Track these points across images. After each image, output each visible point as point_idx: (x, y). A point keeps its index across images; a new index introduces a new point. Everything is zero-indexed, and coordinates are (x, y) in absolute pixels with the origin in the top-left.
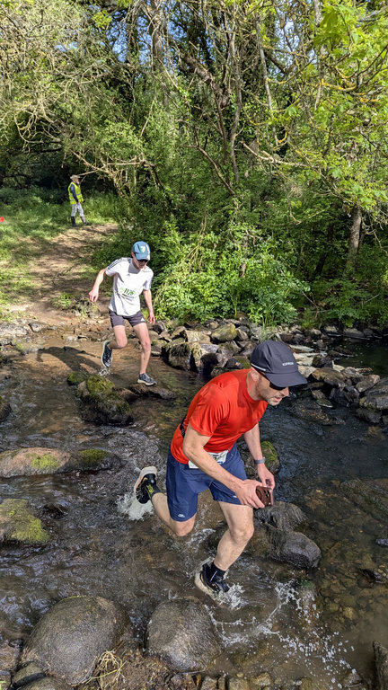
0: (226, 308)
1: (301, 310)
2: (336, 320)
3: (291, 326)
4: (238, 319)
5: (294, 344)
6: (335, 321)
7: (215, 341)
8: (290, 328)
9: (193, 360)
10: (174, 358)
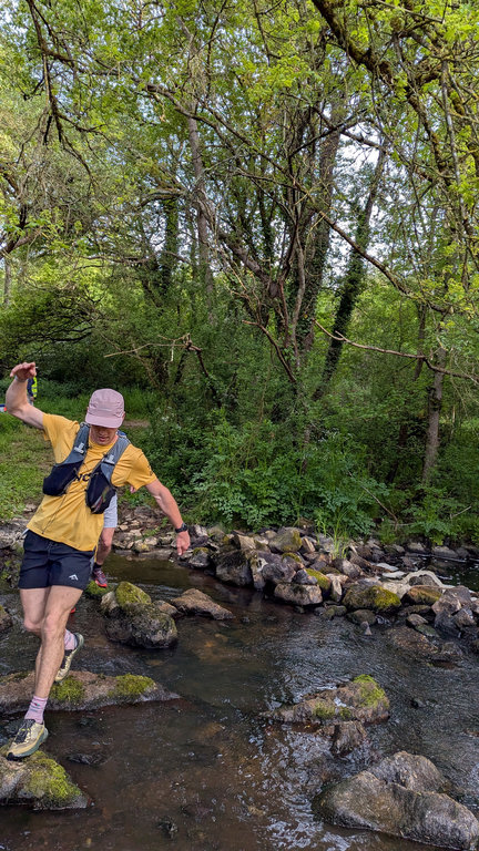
0: (286, 513)
1: (378, 521)
2: (422, 535)
3: (367, 539)
4: (301, 527)
5: (375, 561)
6: (421, 537)
7: (275, 551)
8: (365, 543)
9: (250, 572)
10: (224, 570)
